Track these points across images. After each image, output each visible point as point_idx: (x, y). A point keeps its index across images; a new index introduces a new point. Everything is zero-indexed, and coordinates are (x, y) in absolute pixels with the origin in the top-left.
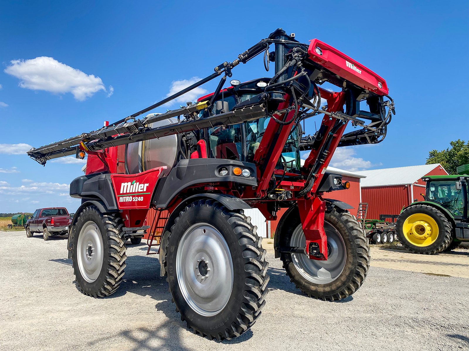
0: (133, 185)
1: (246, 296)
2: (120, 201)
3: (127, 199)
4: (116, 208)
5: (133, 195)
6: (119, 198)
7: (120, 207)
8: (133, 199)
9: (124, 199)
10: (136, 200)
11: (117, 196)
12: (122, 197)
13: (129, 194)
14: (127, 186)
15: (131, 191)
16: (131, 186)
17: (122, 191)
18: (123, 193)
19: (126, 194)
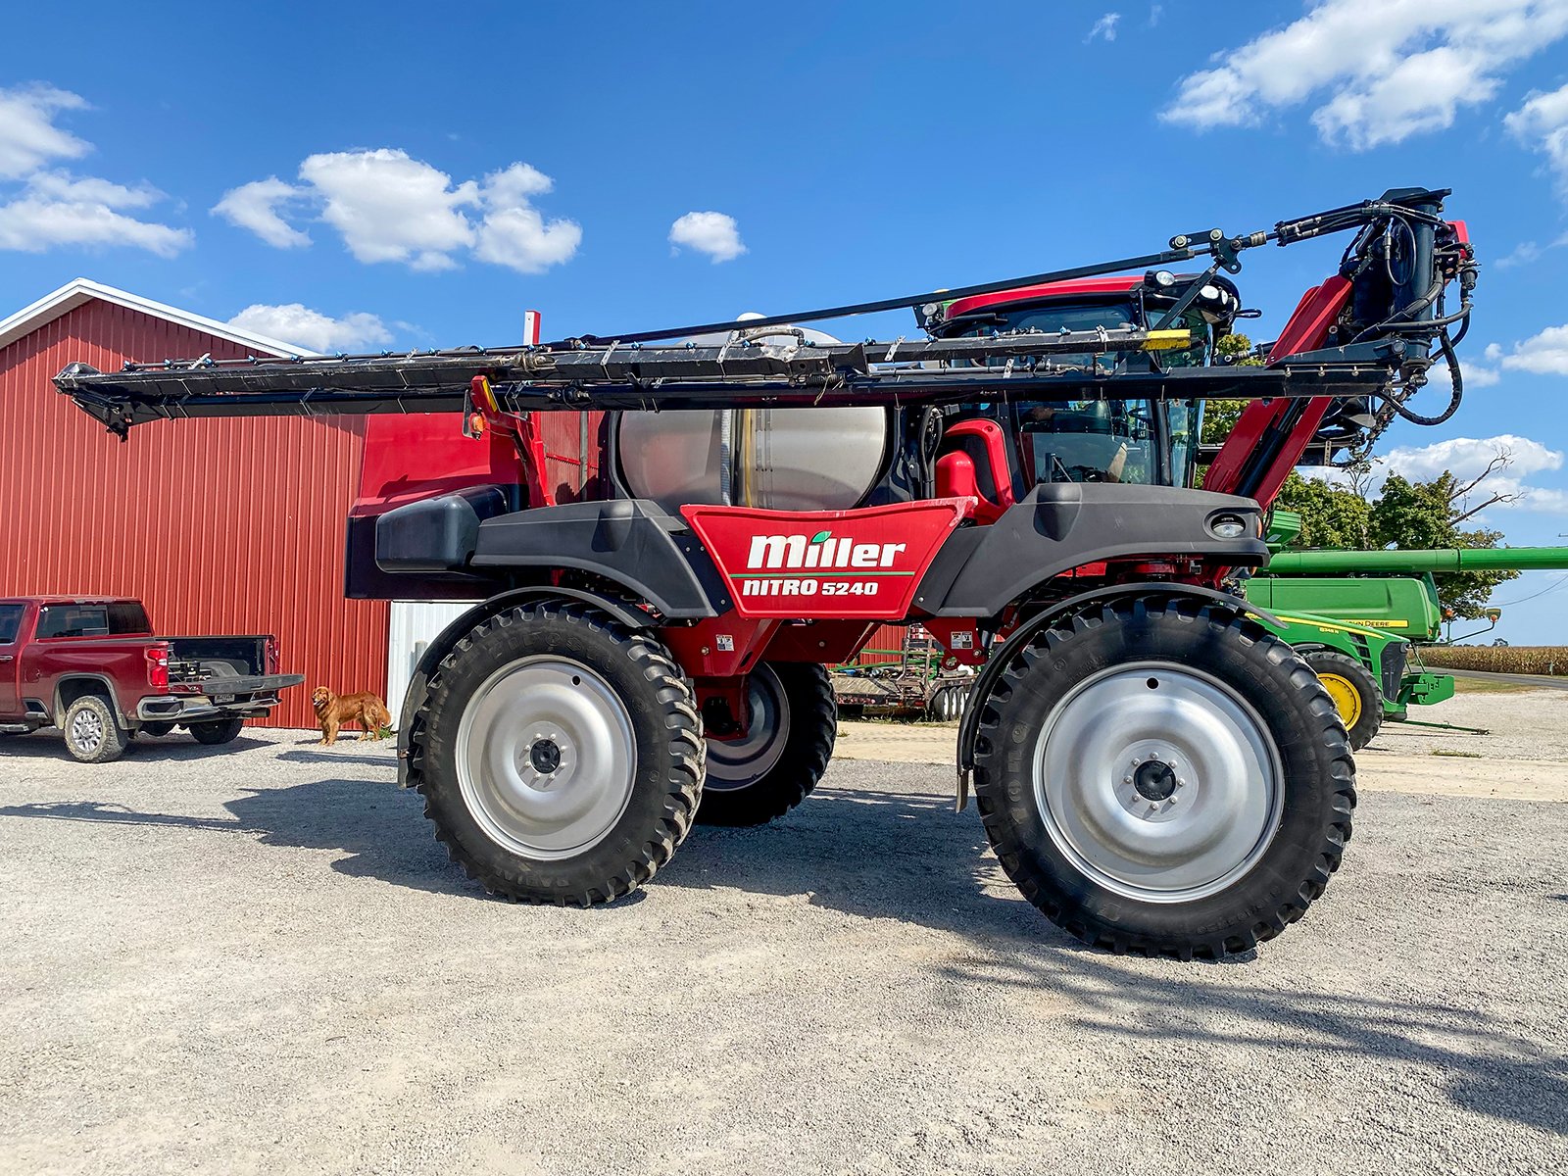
0: (818, 547)
1: (1332, 837)
2: (746, 592)
3: (791, 587)
4: (711, 615)
5: (823, 575)
6: (740, 585)
7: (744, 609)
8: (820, 587)
9: (770, 586)
10: (837, 590)
11: (728, 576)
12: (761, 580)
13: (802, 572)
14: (788, 547)
15: (811, 563)
16: (806, 549)
17: (755, 561)
18: (764, 569)
19: (784, 571)
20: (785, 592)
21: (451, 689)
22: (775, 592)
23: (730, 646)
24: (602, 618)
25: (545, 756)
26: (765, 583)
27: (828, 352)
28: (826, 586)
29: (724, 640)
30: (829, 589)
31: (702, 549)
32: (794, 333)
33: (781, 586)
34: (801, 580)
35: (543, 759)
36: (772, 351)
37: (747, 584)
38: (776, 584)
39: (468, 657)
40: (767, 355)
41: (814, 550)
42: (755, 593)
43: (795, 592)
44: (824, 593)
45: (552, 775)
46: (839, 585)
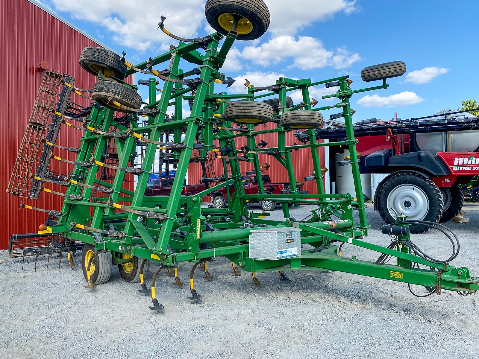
0: (471, 160)
2: (454, 170)
3: (465, 168)
4: (445, 175)
5: (472, 166)
6: (452, 168)
7: (454, 173)
8: (472, 168)
9: (460, 168)
10: (476, 169)
11: (450, 167)
12: (457, 167)
13: (467, 165)
14: (464, 160)
15: (470, 163)
16: (468, 160)
17: (456, 163)
18: (458, 165)
19: (463, 165)
20: (463, 169)
21: (385, 191)
22: (461, 169)
23: (449, 181)
24: (419, 176)
25: (407, 204)
26: (459, 168)
27: (472, 120)
28: (473, 168)
29: (447, 180)
30: (474, 169)
31: (442, 161)
32: (463, 116)
33: (462, 168)
34: (467, 167)
35: (407, 205)
36: (458, 120)
37: (454, 168)
38: (461, 168)
39: (389, 184)
40: (457, 121)
41: (470, 161)
42: (456, 170)
43: (466, 169)
44: (473, 169)
45: (409, 208)
46: (477, 168)
